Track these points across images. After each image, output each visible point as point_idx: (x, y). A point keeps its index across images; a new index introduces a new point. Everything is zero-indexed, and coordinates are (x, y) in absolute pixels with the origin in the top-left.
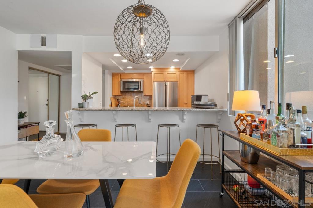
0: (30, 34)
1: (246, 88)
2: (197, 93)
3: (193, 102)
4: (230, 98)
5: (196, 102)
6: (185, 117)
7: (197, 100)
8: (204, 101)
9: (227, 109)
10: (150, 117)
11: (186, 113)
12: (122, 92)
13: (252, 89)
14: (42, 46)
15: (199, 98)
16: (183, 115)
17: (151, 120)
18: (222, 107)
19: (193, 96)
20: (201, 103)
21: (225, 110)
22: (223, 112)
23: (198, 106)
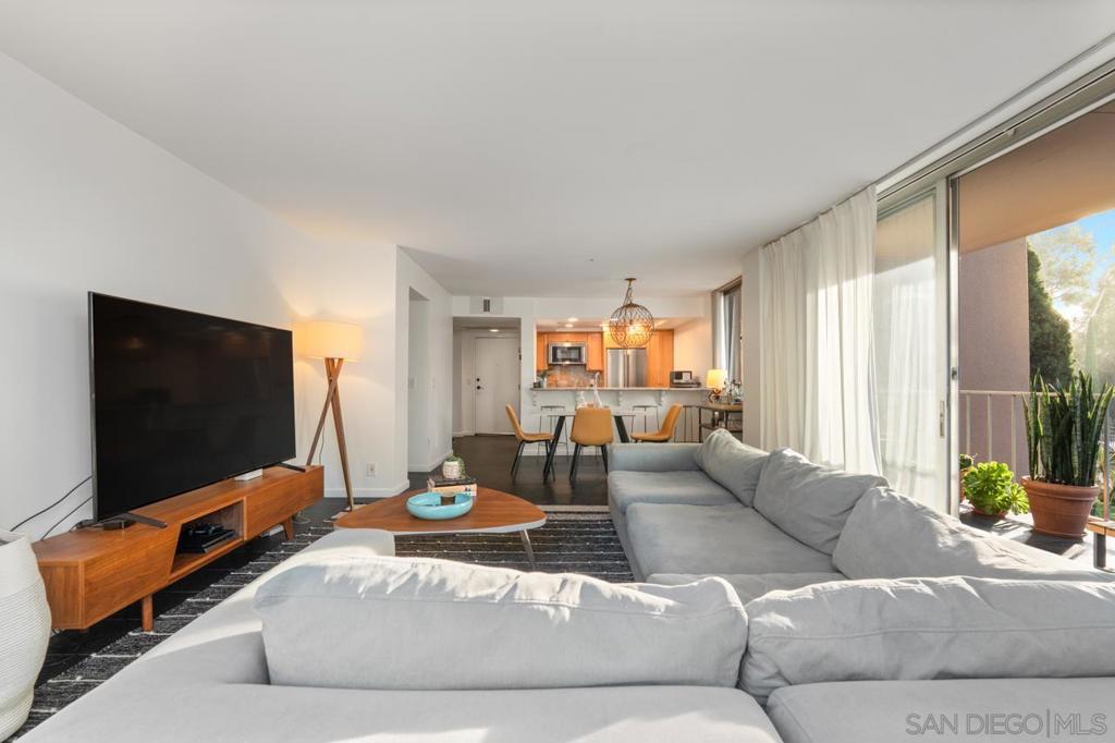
2: (676, 369)
3: (671, 381)
5: (675, 381)
6: (663, 399)
7: (677, 378)
8: (686, 378)
10: (621, 399)
11: (664, 393)
12: (549, 365)
14: (485, 310)
15: (679, 375)
16: (660, 395)
17: (621, 403)
19: (672, 373)
20: (682, 381)
23: (679, 385)
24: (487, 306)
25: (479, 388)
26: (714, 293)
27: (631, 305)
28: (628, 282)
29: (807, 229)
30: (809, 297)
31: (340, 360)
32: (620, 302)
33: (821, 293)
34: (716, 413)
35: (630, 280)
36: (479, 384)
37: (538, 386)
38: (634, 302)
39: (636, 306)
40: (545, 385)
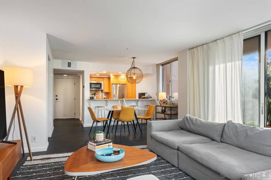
0: (61, 60)
1: (163, 92)
3: (140, 96)
4: (157, 94)
5: (142, 96)
9: (156, 99)
13: (165, 92)
14: (68, 67)
18: (153, 98)
19: (140, 93)
20: (145, 96)
21: (155, 99)
22: (154, 100)
23: (144, 98)
24: (69, 65)
25: (57, 99)
26: (158, 65)
27: (134, 68)
28: (133, 59)
29: (211, 45)
30: (211, 68)
31: (22, 87)
32: (129, 67)
33: (217, 67)
34: (163, 108)
35: (134, 58)
36: (57, 98)
37: (92, 98)
38: (135, 66)
39: (136, 68)
40: (95, 98)
